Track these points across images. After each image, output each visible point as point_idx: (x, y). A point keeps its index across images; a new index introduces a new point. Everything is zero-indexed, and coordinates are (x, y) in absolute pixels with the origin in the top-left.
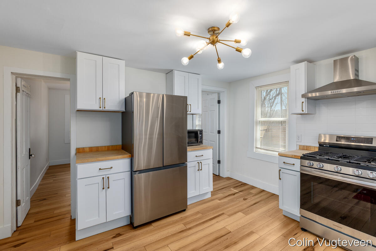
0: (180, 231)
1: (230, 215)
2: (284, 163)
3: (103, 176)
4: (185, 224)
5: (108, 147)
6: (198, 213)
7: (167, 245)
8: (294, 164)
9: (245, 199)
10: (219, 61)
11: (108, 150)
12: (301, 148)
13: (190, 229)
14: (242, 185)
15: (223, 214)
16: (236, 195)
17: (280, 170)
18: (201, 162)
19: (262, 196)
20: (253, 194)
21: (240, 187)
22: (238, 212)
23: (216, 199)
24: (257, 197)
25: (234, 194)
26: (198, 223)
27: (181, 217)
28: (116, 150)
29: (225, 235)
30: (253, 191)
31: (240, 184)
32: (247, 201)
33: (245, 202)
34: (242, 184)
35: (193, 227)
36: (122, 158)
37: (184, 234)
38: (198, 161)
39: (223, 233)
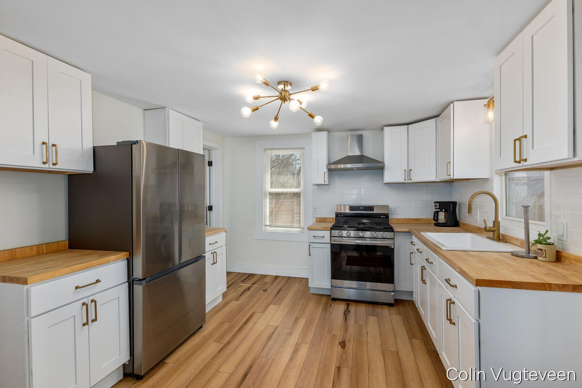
0: (218, 350)
1: (263, 312)
2: (314, 236)
3: (83, 301)
4: (218, 341)
5: (39, 246)
6: (221, 324)
7: (217, 371)
8: (324, 237)
9: (265, 291)
10: (276, 119)
11: (38, 254)
12: (318, 220)
13: (229, 343)
14: (250, 277)
15: (254, 313)
16: (252, 290)
17: (310, 245)
18: (215, 252)
19: (279, 282)
20: (269, 283)
21: (249, 279)
22: (269, 305)
23: (231, 300)
24: (275, 285)
25: (249, 289)
26: (233, 333)
27: (203, 336)
28: (58, 251)
29: (274, 332)
30: (266, 280)
31: (246, 276)
32: (269, 291)
33: (266, 294)
34: (248, 276)
35: (231, 340)
36: (114, 261)
37: (228, 351)
38: (212, 251)
39: (271, 330)
